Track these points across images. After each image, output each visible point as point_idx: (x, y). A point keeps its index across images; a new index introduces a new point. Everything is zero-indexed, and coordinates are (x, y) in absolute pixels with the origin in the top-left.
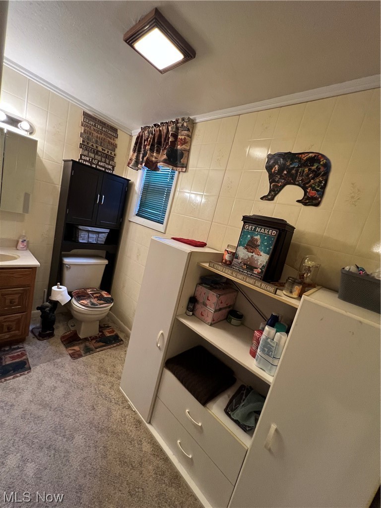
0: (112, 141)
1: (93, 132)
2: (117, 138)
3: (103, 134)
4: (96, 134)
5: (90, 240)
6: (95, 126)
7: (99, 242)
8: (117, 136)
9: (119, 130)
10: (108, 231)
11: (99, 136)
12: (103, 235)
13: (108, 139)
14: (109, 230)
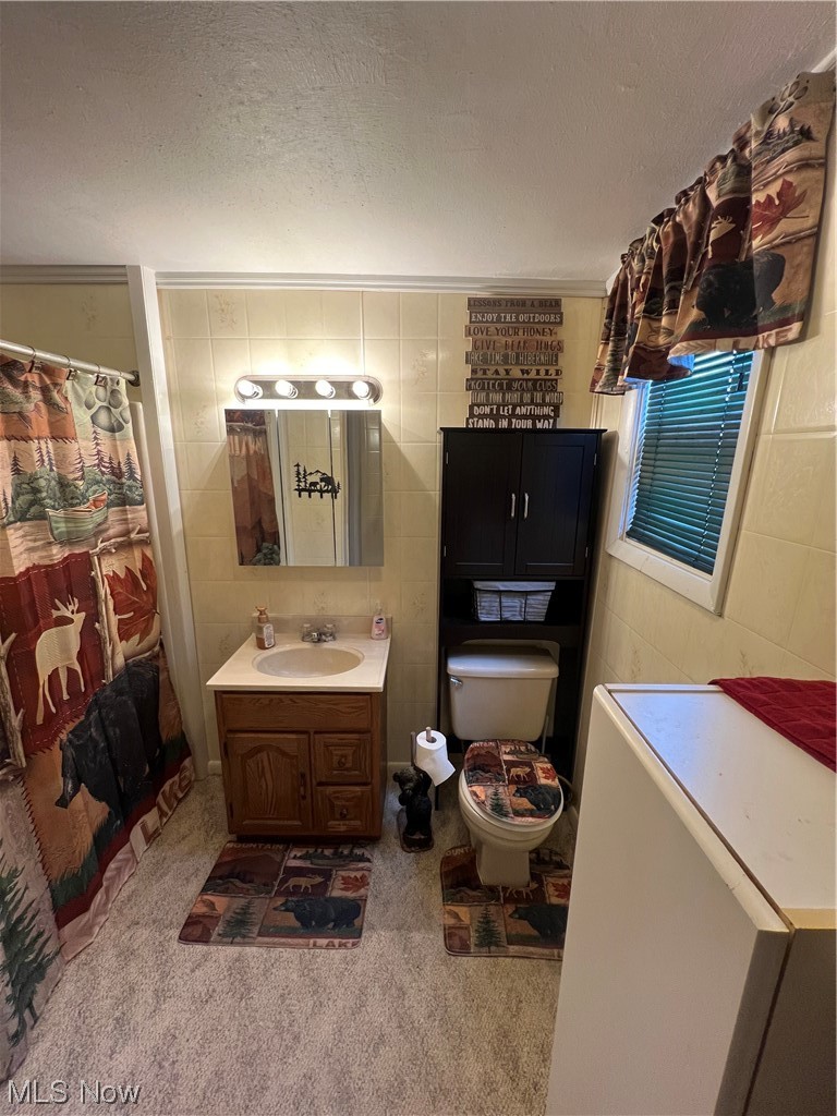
0: (548, 339)
1: (496, 338)
2: (561, 323)
3: (521, 333)
4: (503, 340)
5: (507, 615)
6: (499, 321)
7: (530, 618)
8: (561, 318)
9: (564, 301)
10: (551, 586)
11: (510, 340)
12: (540, 597)
13: (538, 337)
14: (554, 584)
